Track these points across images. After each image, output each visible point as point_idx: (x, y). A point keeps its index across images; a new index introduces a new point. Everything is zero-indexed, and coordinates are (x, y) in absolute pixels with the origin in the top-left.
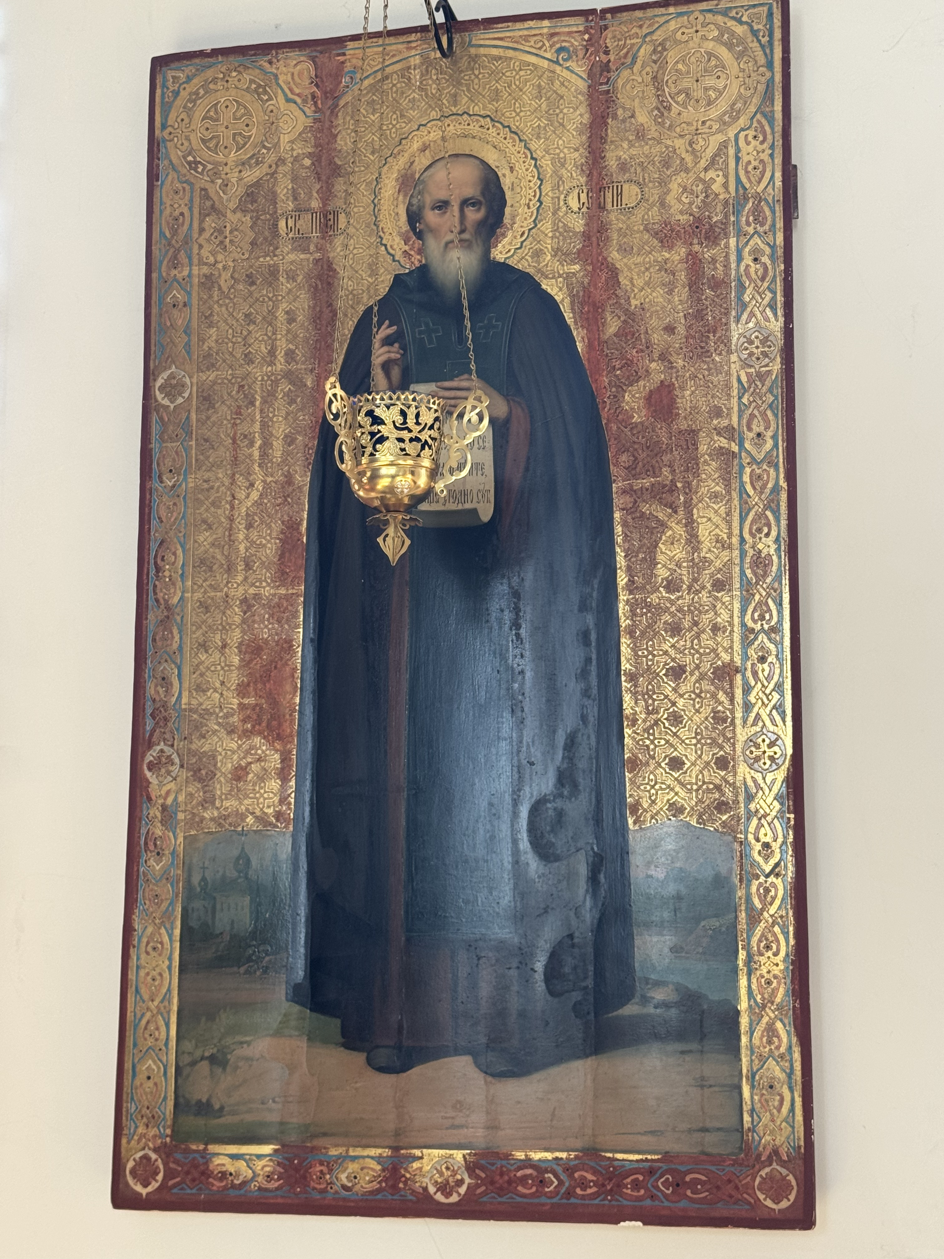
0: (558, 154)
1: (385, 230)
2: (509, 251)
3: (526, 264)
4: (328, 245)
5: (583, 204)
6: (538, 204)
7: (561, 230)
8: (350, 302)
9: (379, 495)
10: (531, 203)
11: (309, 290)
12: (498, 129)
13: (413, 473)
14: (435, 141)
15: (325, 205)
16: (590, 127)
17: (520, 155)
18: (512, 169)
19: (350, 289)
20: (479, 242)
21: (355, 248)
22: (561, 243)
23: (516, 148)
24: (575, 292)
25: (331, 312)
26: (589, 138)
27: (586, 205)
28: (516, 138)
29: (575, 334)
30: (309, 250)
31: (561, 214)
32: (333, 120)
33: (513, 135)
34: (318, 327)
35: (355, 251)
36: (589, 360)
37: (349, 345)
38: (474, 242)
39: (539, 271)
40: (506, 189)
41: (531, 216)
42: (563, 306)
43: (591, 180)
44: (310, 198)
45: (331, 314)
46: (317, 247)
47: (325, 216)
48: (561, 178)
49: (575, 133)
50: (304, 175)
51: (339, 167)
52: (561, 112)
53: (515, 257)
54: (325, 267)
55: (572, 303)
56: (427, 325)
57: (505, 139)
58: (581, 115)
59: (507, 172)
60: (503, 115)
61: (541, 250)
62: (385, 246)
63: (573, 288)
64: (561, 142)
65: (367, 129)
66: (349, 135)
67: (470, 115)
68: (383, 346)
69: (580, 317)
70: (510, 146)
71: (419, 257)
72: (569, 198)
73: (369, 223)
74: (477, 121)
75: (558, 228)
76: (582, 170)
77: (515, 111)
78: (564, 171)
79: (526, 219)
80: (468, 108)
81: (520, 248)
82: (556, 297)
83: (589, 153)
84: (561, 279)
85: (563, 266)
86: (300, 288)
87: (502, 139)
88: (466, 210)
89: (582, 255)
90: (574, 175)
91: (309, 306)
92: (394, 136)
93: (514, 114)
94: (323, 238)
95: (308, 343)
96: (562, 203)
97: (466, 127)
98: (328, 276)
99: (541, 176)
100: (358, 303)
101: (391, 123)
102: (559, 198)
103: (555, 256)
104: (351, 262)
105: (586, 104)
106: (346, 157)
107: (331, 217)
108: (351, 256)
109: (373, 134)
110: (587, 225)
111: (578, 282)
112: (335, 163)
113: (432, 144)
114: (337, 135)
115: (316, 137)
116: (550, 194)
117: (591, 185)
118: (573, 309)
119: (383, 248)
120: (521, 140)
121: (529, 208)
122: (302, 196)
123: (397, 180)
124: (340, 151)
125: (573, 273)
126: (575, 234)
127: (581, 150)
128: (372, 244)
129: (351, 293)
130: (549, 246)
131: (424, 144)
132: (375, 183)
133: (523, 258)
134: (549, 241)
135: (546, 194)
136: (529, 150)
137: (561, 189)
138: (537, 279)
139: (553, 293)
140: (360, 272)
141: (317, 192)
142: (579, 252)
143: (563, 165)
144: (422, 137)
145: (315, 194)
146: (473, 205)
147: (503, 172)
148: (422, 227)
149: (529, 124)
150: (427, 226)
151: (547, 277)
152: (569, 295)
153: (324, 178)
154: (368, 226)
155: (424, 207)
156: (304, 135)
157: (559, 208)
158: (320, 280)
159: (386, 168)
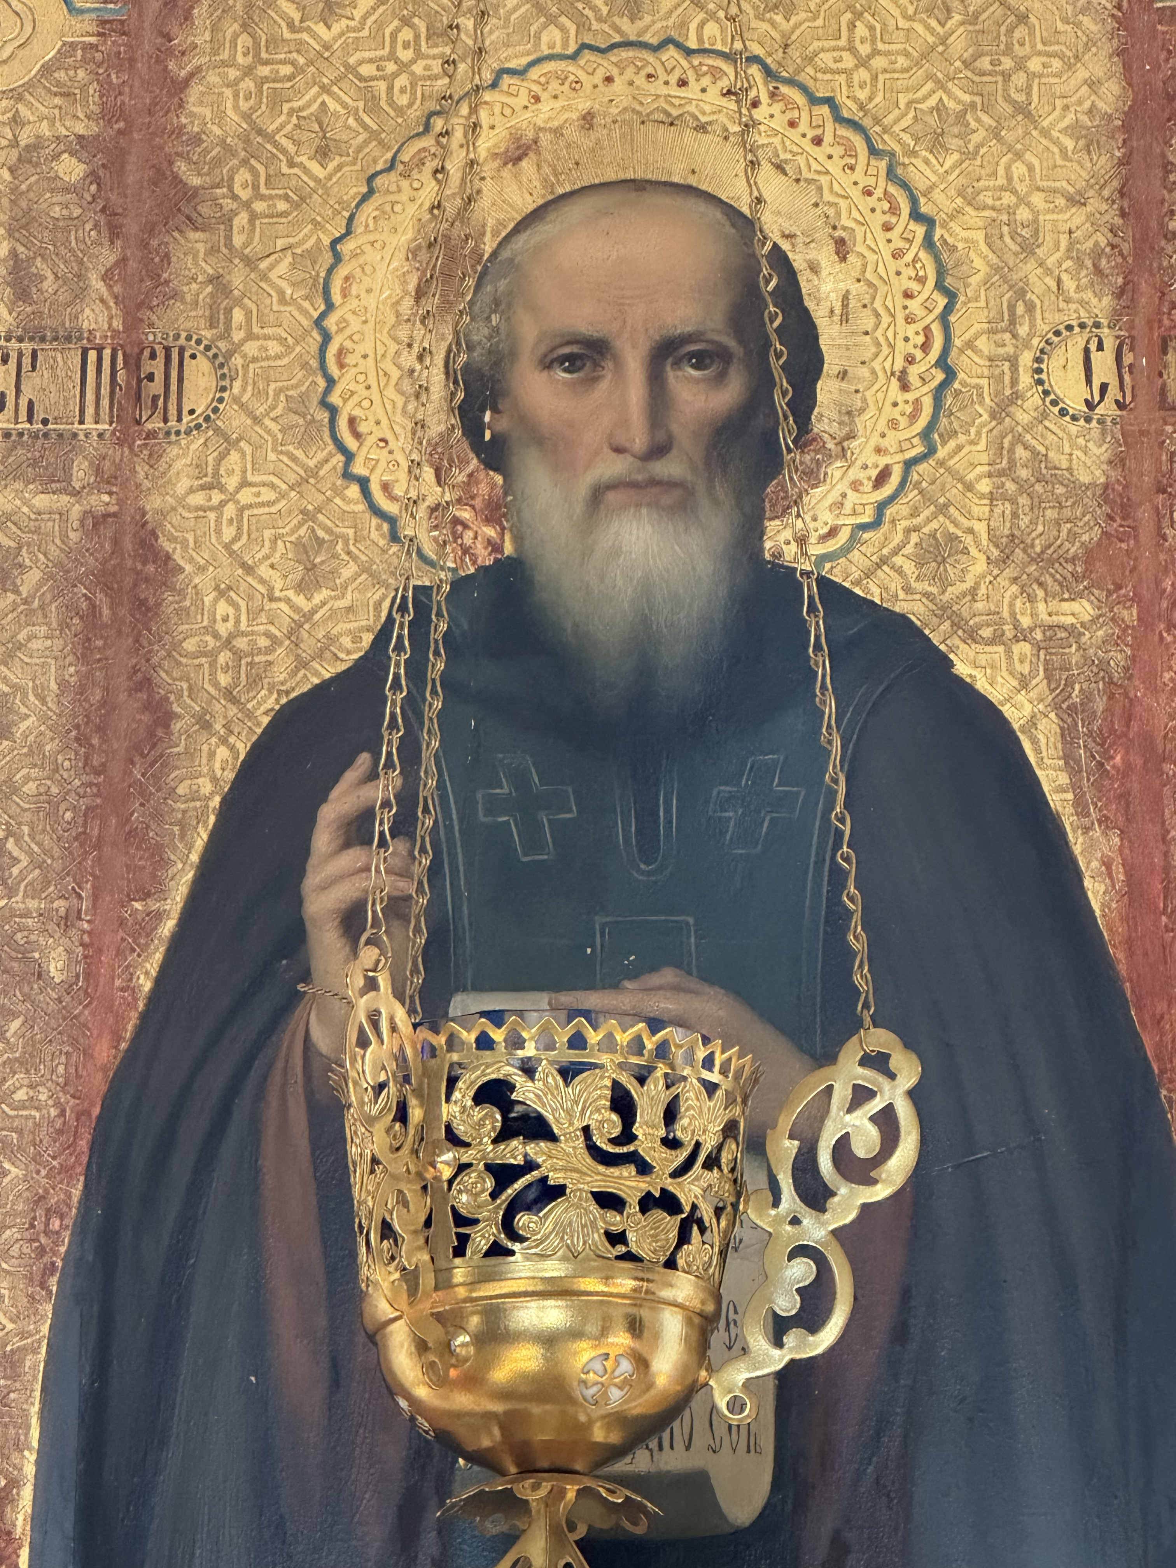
0: (1011, 211)
1: (362, 428)
2: (833, 532)
3: (895, 585)
4: (141, 470)
5: (1104, 388)
6: (940, 376)
7: (1024, 473)
8: (224, 680)
9: (498, 1407)
10: (914, 371)
11: (64, 625)
12: (789, 105)
13: (635, 1327)
14: (557, 132)
15: (133, 323)
16: (1126, 127)
17: (872, 201)
18: (842, 248)
19: (223, 629)
20: (720, 491)
21: (244, 483)
22: (1024, 521)
23: (858, 175)
24: (1076, 697)
25: (147, 707)
26: (1121, 163)
27: (1113, 392)
28: (858, 142)
29: (1078, 844)
30: (68, 479)
31: (1023, 417)
32: (175, 30)
33: (843, 131)
34: (96, 761)
35: (246, 496)
36: (1129, 944)
37: (214, 836)
38: (701, 489)
39: (944, 611)
40: (819, 315)
41: (913, 417)
42: (1034, 742)
43: (1130, 308)
44: (80, 294)
45: (146, 718)
46: (98, 471)
47: (133, 363)
48: (1021, 294)
49: (1069, 143)
50: (57, 211)
51: (192, 195)
52: (1020, 65)
53: (855, 555)
54: (128, 544)
55: (1067, 735)
56: (519, 779)
57: (818, 141)
58: (1092, 84)
59: (825, 256)
60: (810, 60)
61: (952, 538)
62: (364, 483)
63: (1069, 683)
64: (1018, 169)
65: (299, 70)
66: (233, 84)
67: (689, 52)
68: (347, 845)
69: (1097, 786)
70: (834, 168)
71: (490, 532)
72: (1053, 365)
73: (303, 399)
74: (716, 74)
75: (1012, 462)
76: (1098, 271)
77: (852, 49)
78: (1030, 269)
79: (893, 424)
80: (683, 25)
81: (876, 524)
82: (1007, 711)
83: (1123, 214)
84: (1025, 648)
85: (1031, 599)
86: (30, 612)
87: (806, 144)
88: (671, 375)
89: (1100, 567)
90: (1069, 284)
91: (63, 684)
92: (403, 100)
93: (849, 61)
94: (123, 440)
95: (53, 813)
96: (1025, 379)
97: (675, 91)
98: (140, 578)
99: (949, 281)
100: (254, 682)
101: (392, 56)
102: (1013, 362)
103: (1005, 560)
104: (228, 533)
105: (1107, 48)
106: (218, 162)
107: (157, 367)
108: (230, 510)
109: (324, 89)
110: (1117, 461)
111: (1087, 661)
112: (177, 180)
113: (545, 140)
114: (186, 83)
115: (105, 87)
116: (982, 343)
117: (1131, 326)
118: (1068, 757)
119: (354, 491)
120: (873, 151)
121: (905, 387)
122: (49, 285)
123: (413, 253)
124: (196, 140)
125: (1071, 630)
126: (1076, 489)
127: (1095, 204)
128: (313, 473)
129: (228, 643)
130: (981, 528)
131: (516, 138)
132: (327, 258)
133: (884, 561)
134: (981, 509)
135: (970, 344)
136: (904, 185)
137: (1023, 330)
138: (935, 639)
139: (995, 695)
140: (264, 571)
141: (106, 277)
142: (1090, 555)
143: (1028, 249)
144: (510, 111)
145: (97, 284)
146: (700, 360)
147: (812, 255)
148: (504, 424)
149: (903, 100)
150: (525, 421)
151: (972, 636)
152: (1057, 707)
153: (132, 227)
154: (298, 406)
155: (513, 355)
156: (61, 75)
157: (1016, 396)
158: (107, 589)
159: (369, 209)
